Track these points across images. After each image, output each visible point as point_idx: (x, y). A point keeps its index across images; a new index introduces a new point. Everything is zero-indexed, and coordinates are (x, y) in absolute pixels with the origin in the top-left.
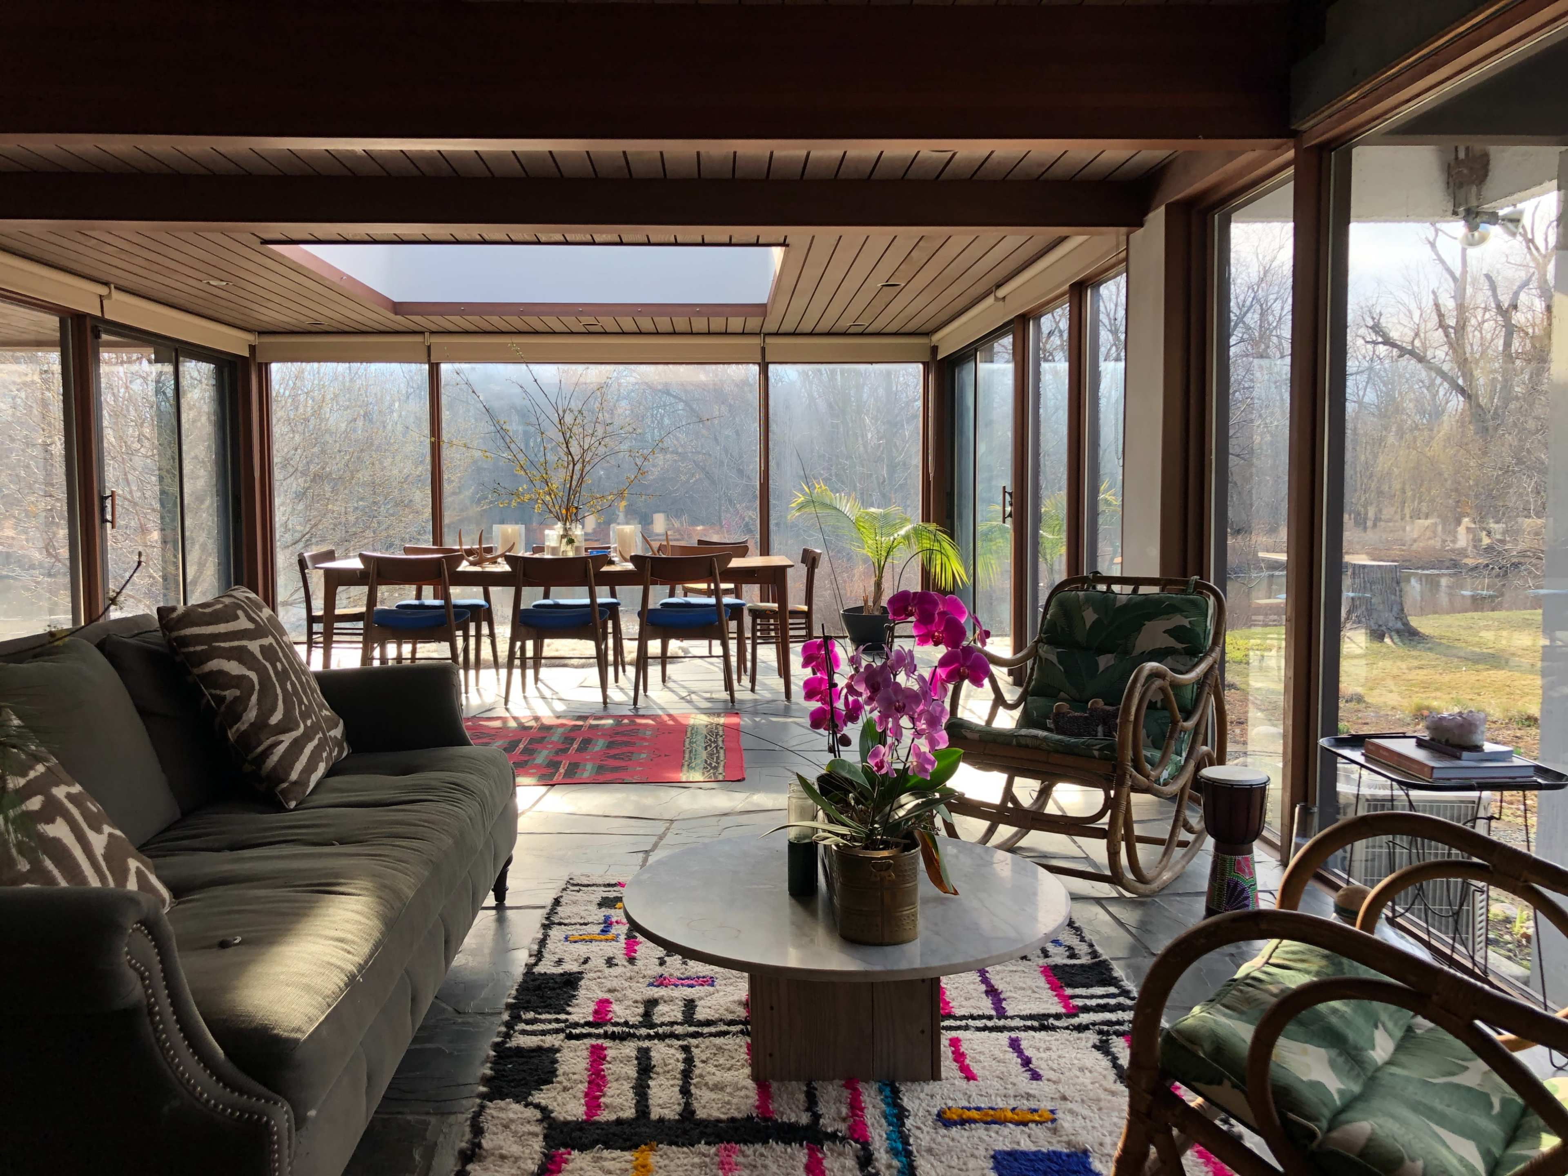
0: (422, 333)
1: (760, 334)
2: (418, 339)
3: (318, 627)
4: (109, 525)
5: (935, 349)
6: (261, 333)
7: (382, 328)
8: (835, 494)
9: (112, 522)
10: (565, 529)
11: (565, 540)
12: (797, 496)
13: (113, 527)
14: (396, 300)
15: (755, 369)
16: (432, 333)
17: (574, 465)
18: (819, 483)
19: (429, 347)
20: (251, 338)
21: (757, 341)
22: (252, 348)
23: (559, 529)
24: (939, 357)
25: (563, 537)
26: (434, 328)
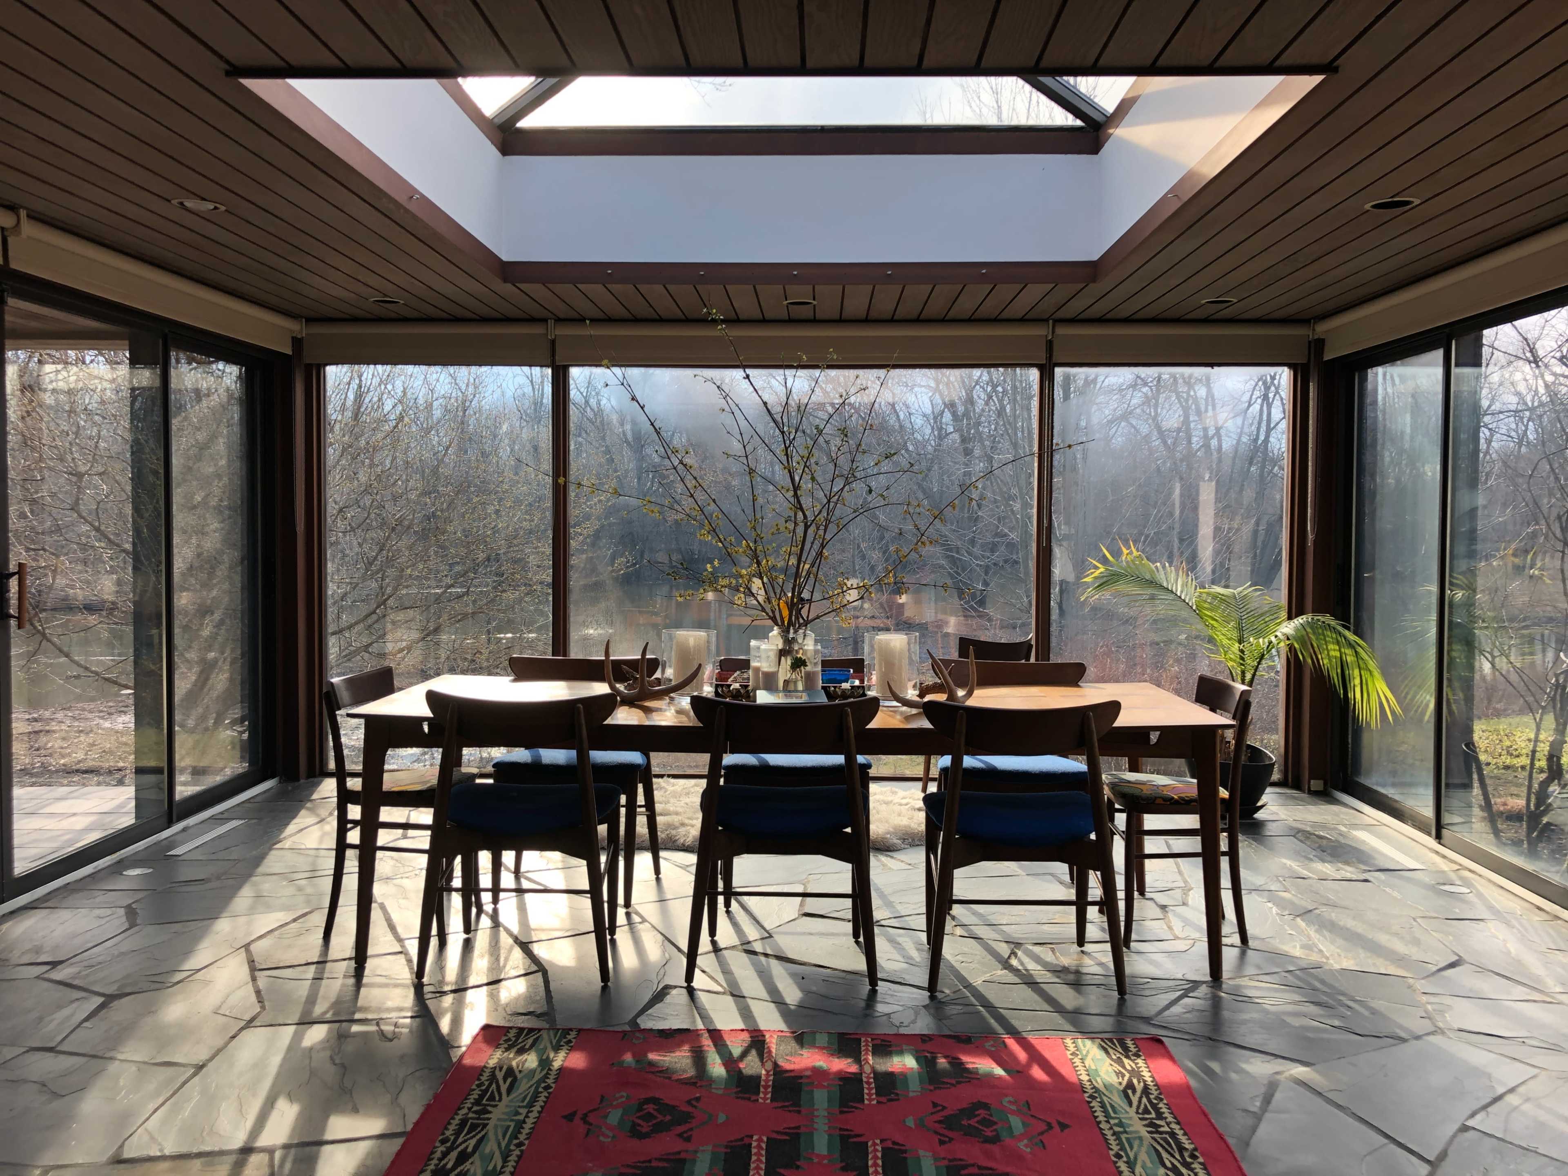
0: (544, 320)
1: (1047, 320)
2: (537, 330)
3: (355, 812)
4: (13, 623)
5: (1319, 345)
6: (309, 320)
7: (485, 311)
8: (1154, 562)
9: (19, 619)
10: (789, 642)
11: (787, 662)
12: (1097, 568)
13: (20, 626)
14: (505, 258)
15: (1034, 374)
16: (559, 320)
17: (807, 527)
18: (1129, 548)
19: (553, 342)
20: (295, 327)
21: (1040, 331)
22: (297, 342)
23: (774, 640)
24: (1328, 356)
25: (782, 653)
26: (562, 310)
